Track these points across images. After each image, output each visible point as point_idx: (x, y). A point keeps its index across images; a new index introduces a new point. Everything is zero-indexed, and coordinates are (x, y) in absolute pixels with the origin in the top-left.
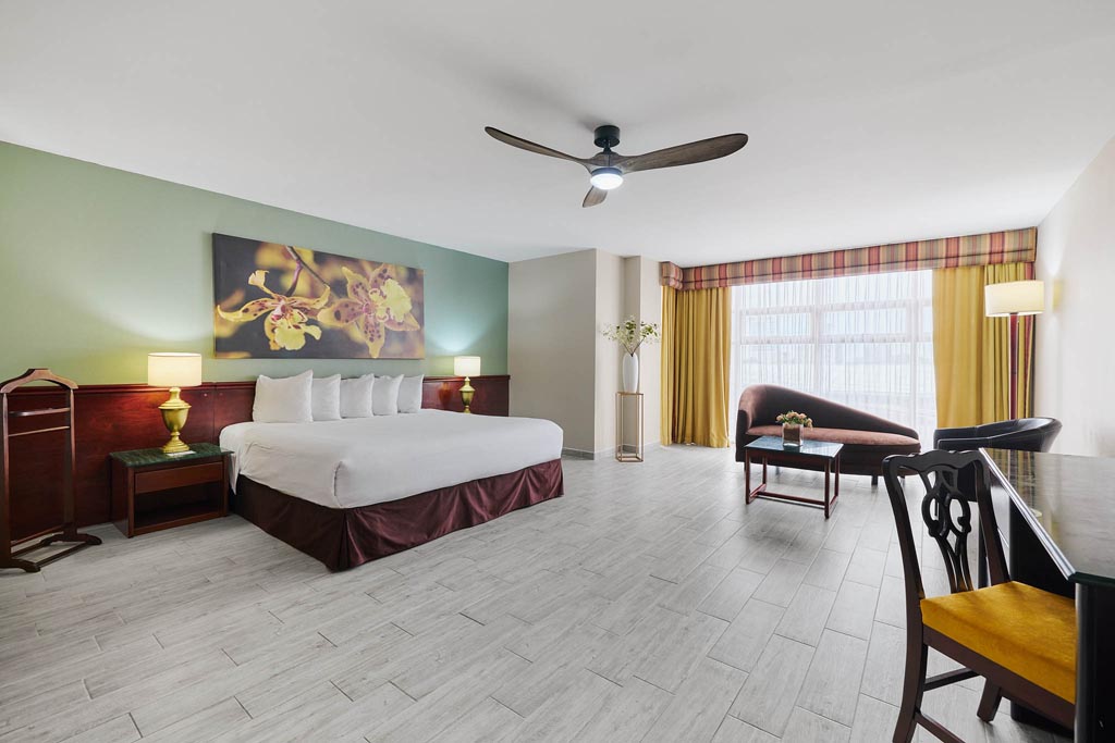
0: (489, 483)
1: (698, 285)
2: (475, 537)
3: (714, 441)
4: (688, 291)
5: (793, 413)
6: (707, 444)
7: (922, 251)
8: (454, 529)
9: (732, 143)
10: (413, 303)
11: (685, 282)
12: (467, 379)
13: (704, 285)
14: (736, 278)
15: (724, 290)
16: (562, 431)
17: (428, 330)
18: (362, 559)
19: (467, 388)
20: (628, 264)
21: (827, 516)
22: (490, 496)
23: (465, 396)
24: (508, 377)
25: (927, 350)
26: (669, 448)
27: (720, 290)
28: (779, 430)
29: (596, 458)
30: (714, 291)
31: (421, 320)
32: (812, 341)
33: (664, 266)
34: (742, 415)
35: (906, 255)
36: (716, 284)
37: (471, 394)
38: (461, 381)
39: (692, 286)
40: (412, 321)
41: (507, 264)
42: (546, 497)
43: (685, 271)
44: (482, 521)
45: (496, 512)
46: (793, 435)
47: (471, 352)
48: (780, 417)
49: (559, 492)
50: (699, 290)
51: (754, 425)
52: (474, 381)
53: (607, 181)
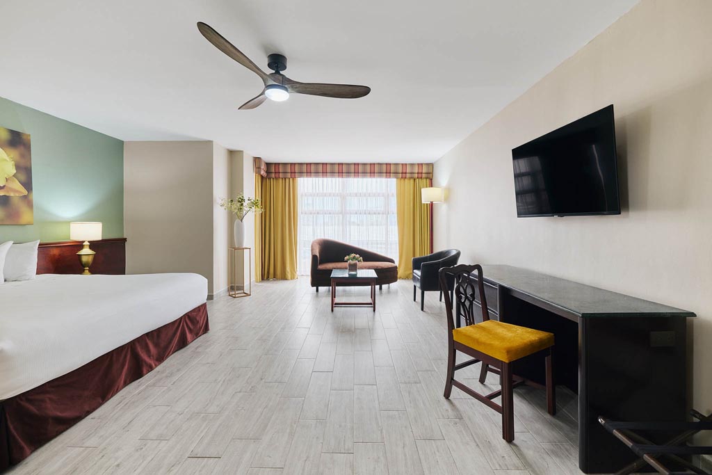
0: (155, 334)
1: (277, 175)
2: (154, 385)
3: (289, 275)
4: (270, 179)
5: (353, 255)
6: (284, 278)
7: (392, 169)
8: (126, 384)
9: (359, 92)
10: (18, 167)
11: (268, 172)
12: (86, 243)
13: (281, 175)
14: (301, 173)
15: (293, 180)
16: (207, 280)
17: (35, 196)
18: (27, 449)
19: (86, 251)
20: (234, 156)
21: (374, 311)
22: (156, 345)
23: (84, 259)
24: (125, 240)
26: (260, 284)
27: (291, 180)
28: (346, 264)
29: (215, 299)
30: (287, 180)
31: (28, 185)
32: (341, 213)
33: (257, 160)
34: (314, 257)
35: (386, 170)
36: (289, 175)
37: (91, 257)
38: (80, 245)
39: (273, 175)
40: (17, 185)
41: (123, 142)
42: (197, 335)
43: (268, 165)
44: (151, 368)
45: (160, 359)
46: (353, 267)
47: (88, 217)
48: (346, 258)
49: (206, 329)
50: (277, 178)
51: (320, 263)
52: (93, 245)
53: (278, 95)
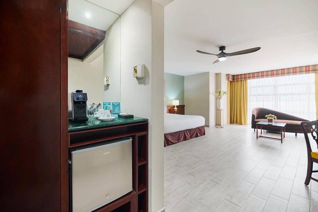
0: (189, 130)
1: (237, 80)
2: (188, 142)
3: (243, 123)
4: (234, 81)
5: (270, 115)
6: (241, 124)
7: (311, 68)
8: (183, 141)
11: (233, 79)
12: (176, 106)
13: (239, 80)
14: (249, 78)
15: (246, 81)
17: (166, 94)
18: (167, 145)
19: (176, 108)
20: (218, 75)
21: (282, 142)
22: (190, 134)
23: (175, 110)
24: (184, 106)
25: (313, 97)
26: (229, 125)
27: (244, 81)
28: (267, 120)
29: (210, 127)
30: (242, 82)
32: (275, 95)
33: (228, 75)
34: (253, 116)
36: (243, 79)
37: (177, 110)
38: (174, 107)
39: (236, 80)
41: (184, 77)
42: (201, 135)
43: (233, 76)
44: (188, 139)
45: (191, 138)
46: (270, 121)
47: (176, 99)
48: (266, 116)
49: (204, 134)
50: (238, 81)
51: (257, 119)
52: (177, 107)
